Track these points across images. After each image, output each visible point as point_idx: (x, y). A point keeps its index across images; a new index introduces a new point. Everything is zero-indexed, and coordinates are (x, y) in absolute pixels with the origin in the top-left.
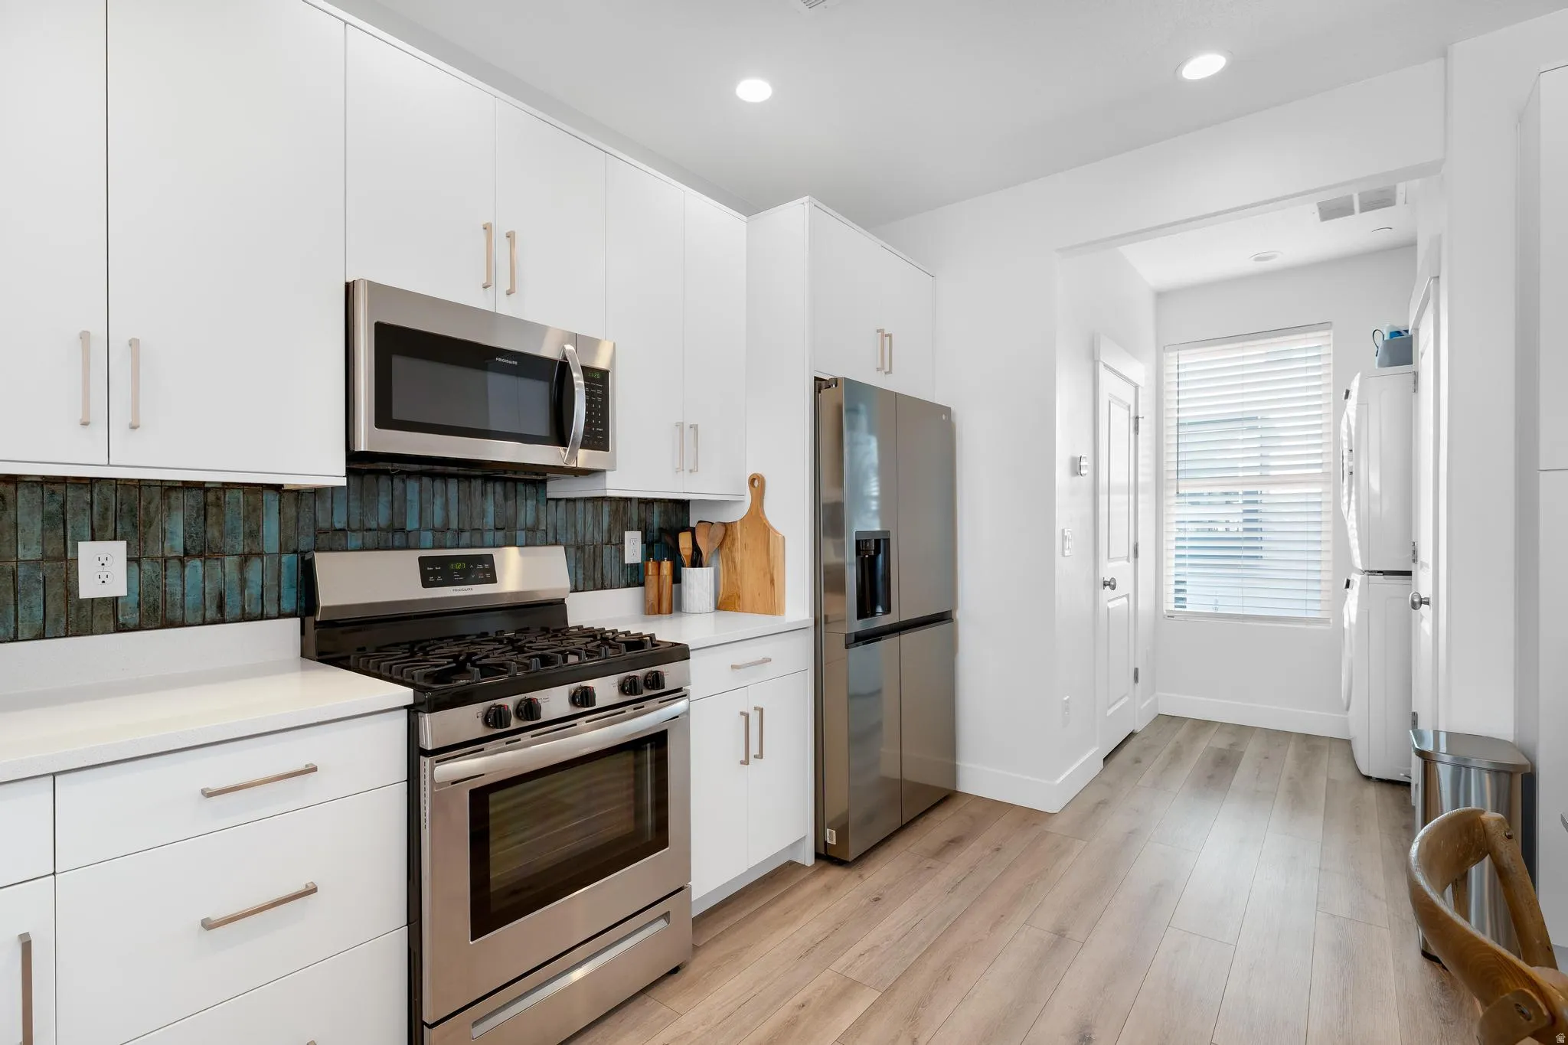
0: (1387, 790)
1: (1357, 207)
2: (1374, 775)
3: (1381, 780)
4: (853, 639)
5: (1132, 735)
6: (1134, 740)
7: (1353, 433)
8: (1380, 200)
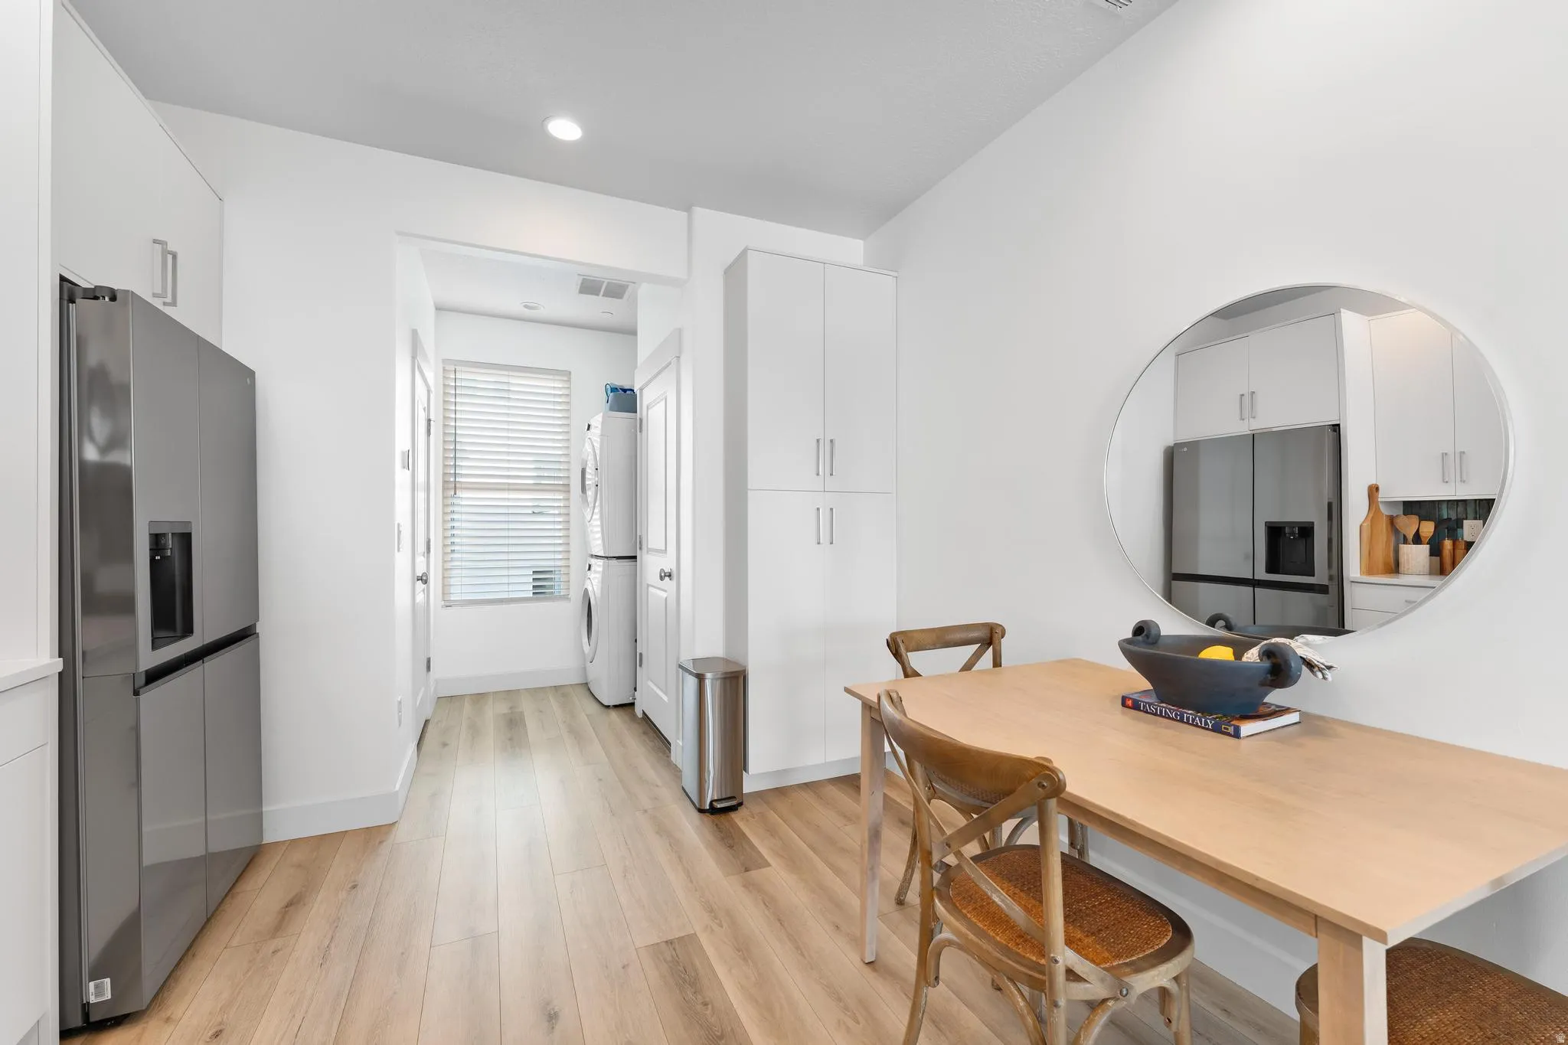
0: (621, 712)
1: (602, 293)
2: (611, 704)
3: (616, 706)
4: (143, 680)
5: (427, 722)
6: (430, 727)
7: (598, 452)
8: (616, 291)
